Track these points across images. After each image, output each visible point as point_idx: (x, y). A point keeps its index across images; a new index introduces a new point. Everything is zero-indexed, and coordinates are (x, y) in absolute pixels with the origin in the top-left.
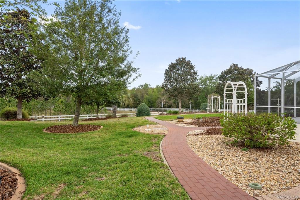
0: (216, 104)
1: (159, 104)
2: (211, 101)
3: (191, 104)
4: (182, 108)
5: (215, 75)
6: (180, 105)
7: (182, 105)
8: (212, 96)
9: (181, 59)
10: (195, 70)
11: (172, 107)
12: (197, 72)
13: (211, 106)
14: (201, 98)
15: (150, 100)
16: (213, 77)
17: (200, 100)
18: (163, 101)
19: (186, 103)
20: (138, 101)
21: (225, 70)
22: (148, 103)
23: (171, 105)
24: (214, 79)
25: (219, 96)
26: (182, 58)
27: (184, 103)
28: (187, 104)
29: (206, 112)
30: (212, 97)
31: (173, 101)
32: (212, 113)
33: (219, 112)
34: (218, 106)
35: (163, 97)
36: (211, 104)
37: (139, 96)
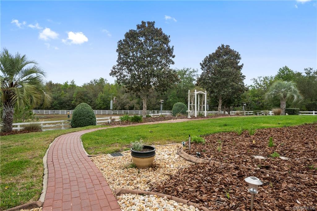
0: (200, 104)
1: (118, 105)
2: (193, 99)
3: (162, 103)
4: (147, 110)
5: (188, 69)
6: (145, 105)
7: (147, 106)
8: (196, 90)
9: (147, 25)
10: (170, 45)
11: (135, 109)
12: (172, 48)
13: (194, 106)
14: (171, 97)
15: (105, 100)
16: (186, 72)
17: (171, 100)
18: (113, 99)
19: (153, 103)
20: (89, 100)
21: (211, 53)
22: (103, 104)
23: (134, 106)
24: (186, 73)
25: (206, 91)
26: (149, 23)
27: (150, 103)
28: (154, 105)
29: (187, 118)
30: (196, 93)
31: (136, 101)
32: (195, 118)
33: (205, 116)
34: (204, 107)
35: (123, 96)
36: (194, 103)
37: (91, 94)
